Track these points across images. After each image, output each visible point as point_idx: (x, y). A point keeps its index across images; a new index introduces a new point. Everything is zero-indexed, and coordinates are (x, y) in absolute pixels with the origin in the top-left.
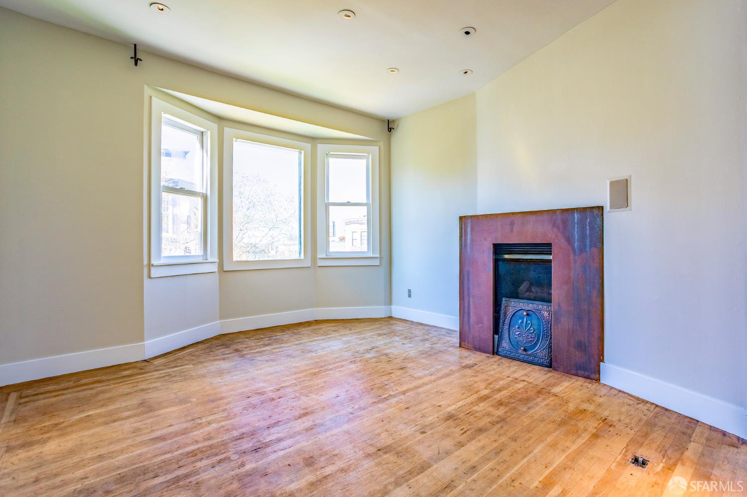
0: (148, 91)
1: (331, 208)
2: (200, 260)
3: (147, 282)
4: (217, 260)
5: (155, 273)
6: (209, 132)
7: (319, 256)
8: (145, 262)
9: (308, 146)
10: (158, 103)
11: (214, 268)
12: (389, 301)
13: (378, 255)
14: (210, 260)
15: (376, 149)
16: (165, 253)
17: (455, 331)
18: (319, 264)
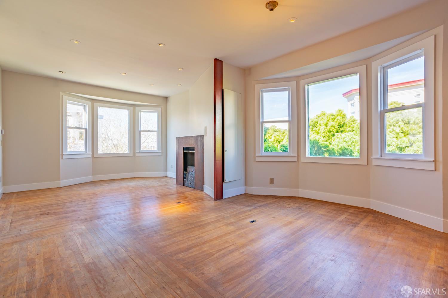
0: (61, 93)
1: (141, 132)
2: (84, 153)
3: (61, 160)
4: (91, 153)
5: (64, 157)
6: (87, 105)
7: (136, 152)
8: (61, 153)
9: (132, 108)
10: (65, 97)
11: (90, 156)
12: (166, 170)
13: (161, 152)
14: (88, 153)
15: (160, 109)
16: (69, 150)
17: (174, 178)
18: (136, 155)
